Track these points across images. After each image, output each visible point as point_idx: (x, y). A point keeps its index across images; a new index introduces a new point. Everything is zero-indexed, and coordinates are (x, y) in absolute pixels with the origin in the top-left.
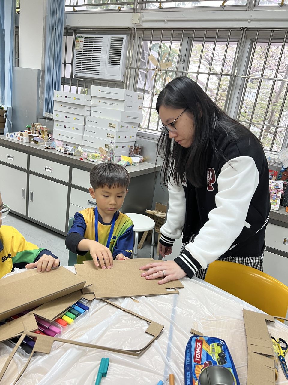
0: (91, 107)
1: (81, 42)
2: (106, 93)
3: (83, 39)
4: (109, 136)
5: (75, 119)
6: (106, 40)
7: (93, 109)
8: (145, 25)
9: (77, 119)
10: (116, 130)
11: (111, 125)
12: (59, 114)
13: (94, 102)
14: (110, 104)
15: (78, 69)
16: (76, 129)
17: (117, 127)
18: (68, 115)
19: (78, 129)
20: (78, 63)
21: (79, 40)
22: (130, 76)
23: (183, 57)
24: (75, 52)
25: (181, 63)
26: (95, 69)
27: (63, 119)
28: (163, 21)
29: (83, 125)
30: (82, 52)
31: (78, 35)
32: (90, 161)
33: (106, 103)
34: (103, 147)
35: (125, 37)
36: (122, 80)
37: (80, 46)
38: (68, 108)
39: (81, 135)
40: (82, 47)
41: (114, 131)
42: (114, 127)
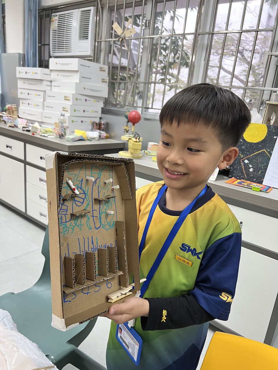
0: (51, 81)
1: (55, 21)
2: (62, 64)
3: (57, 18)
4: (64, 109)
5: (36, 95)
6: (76, 14)
7: (53, 84)
9: (38, 95)
10: (70, 103)
11: (66, 99)
12: (23, 91)
13: (54, 76)
14: (66, 76)
15: (54, 48)
16: (37, 105)
17: (71, 100)
18: (30, 92)
19: (39, 106)
20: (54, 43)
21: (54, 18)
23: (148, 22)
25: (147, 29)
26: (68, 46)
27: (26, 96)
29: (42, 100)
30: (56, 30)
31: (53, 14)
32: (41, 135)
33: (64, 76)
35: (92, 8)
38: (29, 84)
39: (41, 111)
40: (56, 25)
41: (68, 105)
42: (69, 100)
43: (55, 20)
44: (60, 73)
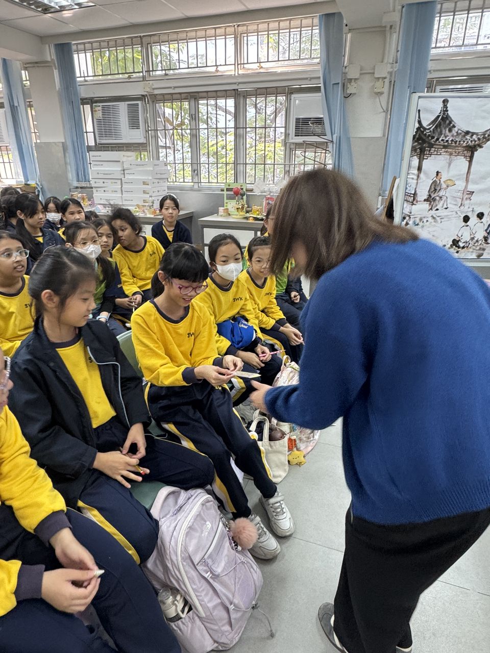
1: (99, 111)
3: (100, 108)
4: (145, 192)
5: (112, 183)
6: (123, 107)
7: (126, 172)
8: (156, 92)
9: (114, 183)
10: (149, 187)
12: (97, 180)
15: (101, 136)
18: (105, 181)
19: (116, 191)
20: (100, 130)
21: (97, 109)
22: (152, 137)
23: (193, 116)
24: (95, 120)
25: (193, 120)
26: (117, 135)
27: (101, 184)
28: (170, 88)
29: (120, 187)
30: (101, 120)
31: (94, 104)
35: (139, 102)
36: (145, 142)
37: (99, 114)
39: (121, 195)
40: (101, 115)
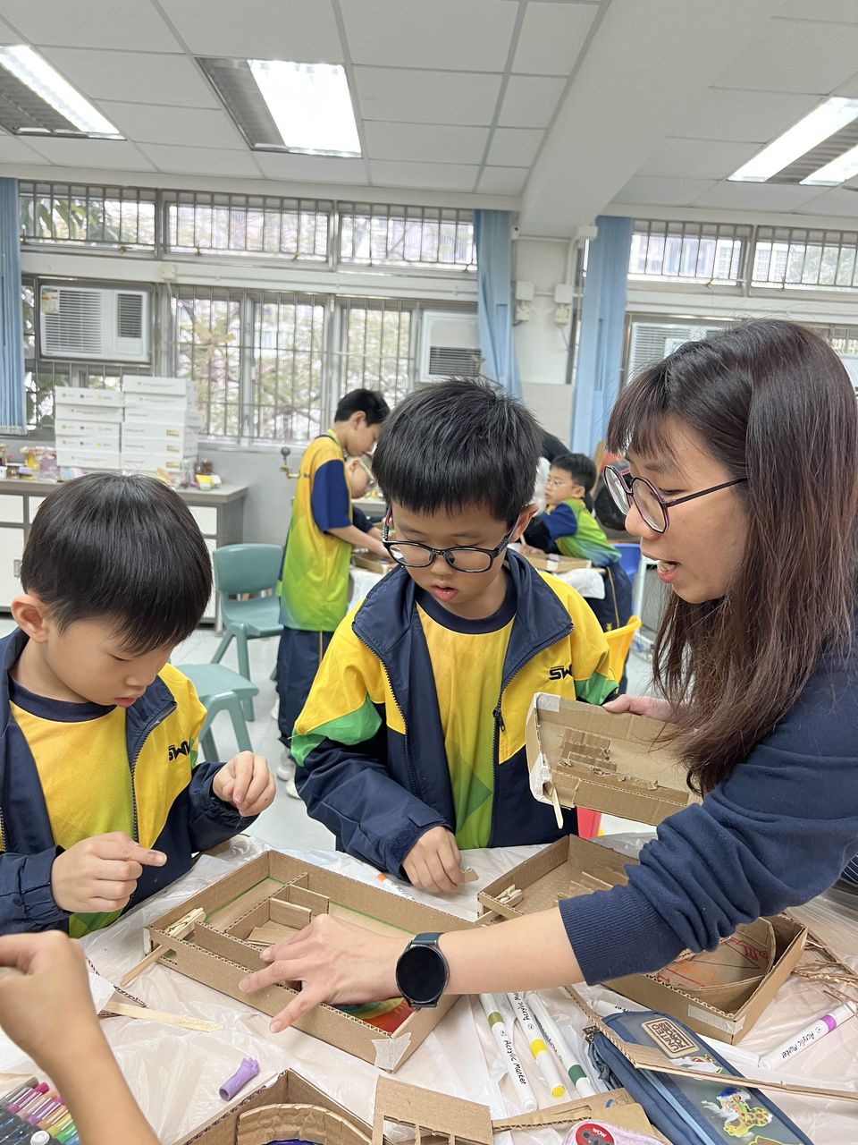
0: (124, 408)
1: (53, 300)
2: (153, 385)
3: (57, 295)
4: (169, 449)
5: (100, 429)
6: (108, 298)
7: (128, 411)
9: (106, 429)
11: (169, 433)
12: (67, 423)
13: (129, 400)
14: (160, 401)
15: (54, 343)
16: (105, 445)
17: (181, 434)
18: (85, 425)
19: (108, 445)
20: (51, 333)
21: (49, 295)
24: (42, 315)
26: (89, 345)
27: (77, 432)
29: (118, 437)
30: (56, 315)
31: (43, 287)
33: (153, 401)
34: (164, 468)
36: (149, 361)
37: (53, 305)
38: (85, 413)
39: (117, 452)
40: (58, 307)
41: (179, 441)
42: (177, 435)
43: (53, 298)
44: (144, 397)
